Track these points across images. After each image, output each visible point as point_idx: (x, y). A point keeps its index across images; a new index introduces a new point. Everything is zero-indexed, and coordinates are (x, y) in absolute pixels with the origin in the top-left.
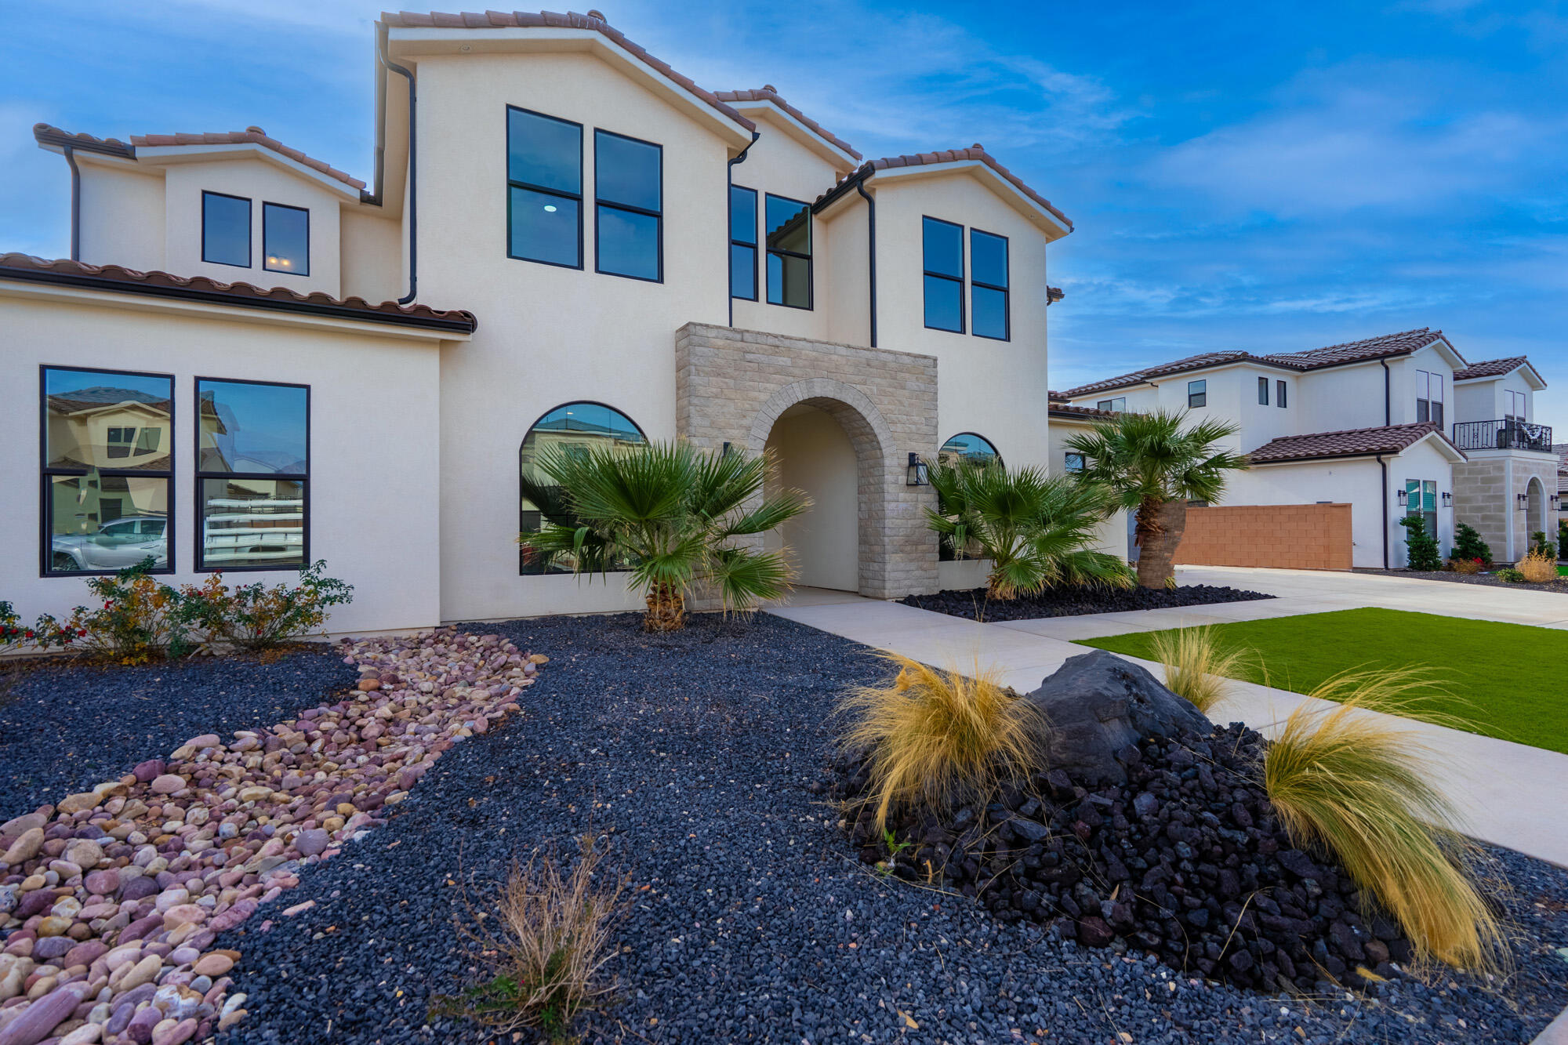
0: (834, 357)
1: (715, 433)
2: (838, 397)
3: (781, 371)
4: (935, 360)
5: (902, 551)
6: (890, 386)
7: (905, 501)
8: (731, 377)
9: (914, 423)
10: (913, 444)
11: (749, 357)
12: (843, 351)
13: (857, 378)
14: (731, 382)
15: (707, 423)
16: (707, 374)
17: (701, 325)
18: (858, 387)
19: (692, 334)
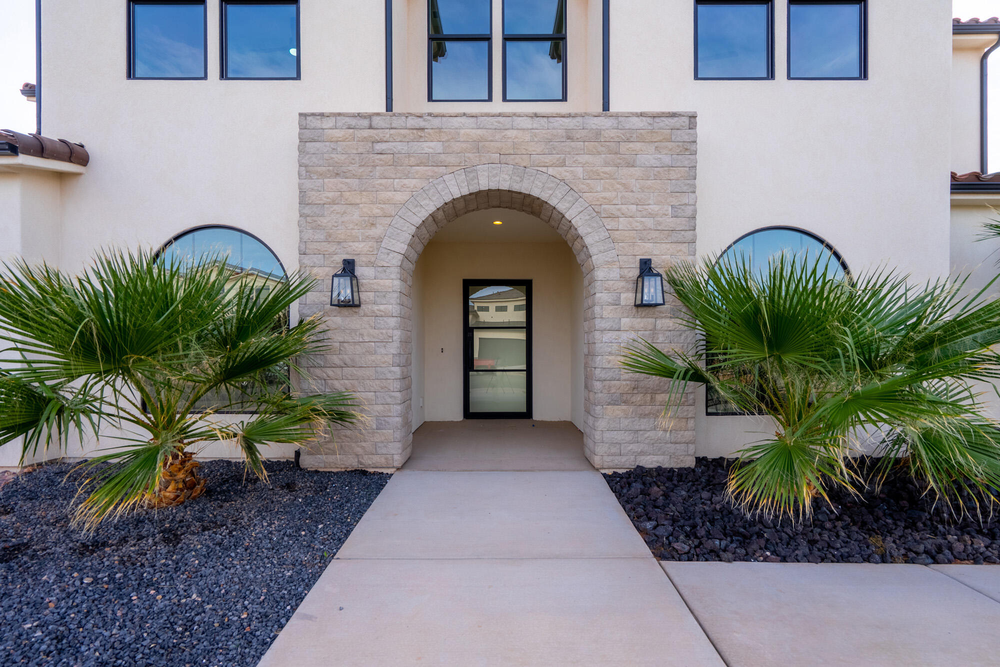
0: (511, 133)
1: (332, 248)
2: (516, 187)
3: (427, 161)
4: (693, 117)
5: (626, 402)
6: (607, 164)
7: (633, 329)
8: (354, 176)
9: (651, 215)
10: (649, 245)
11: (379, 147)
13: (548, 159)
14: (354, 182)
15: (320, 236)
16: (322, 175)
17: (313, 115)
18: (551, 171)
19: (302, 127)
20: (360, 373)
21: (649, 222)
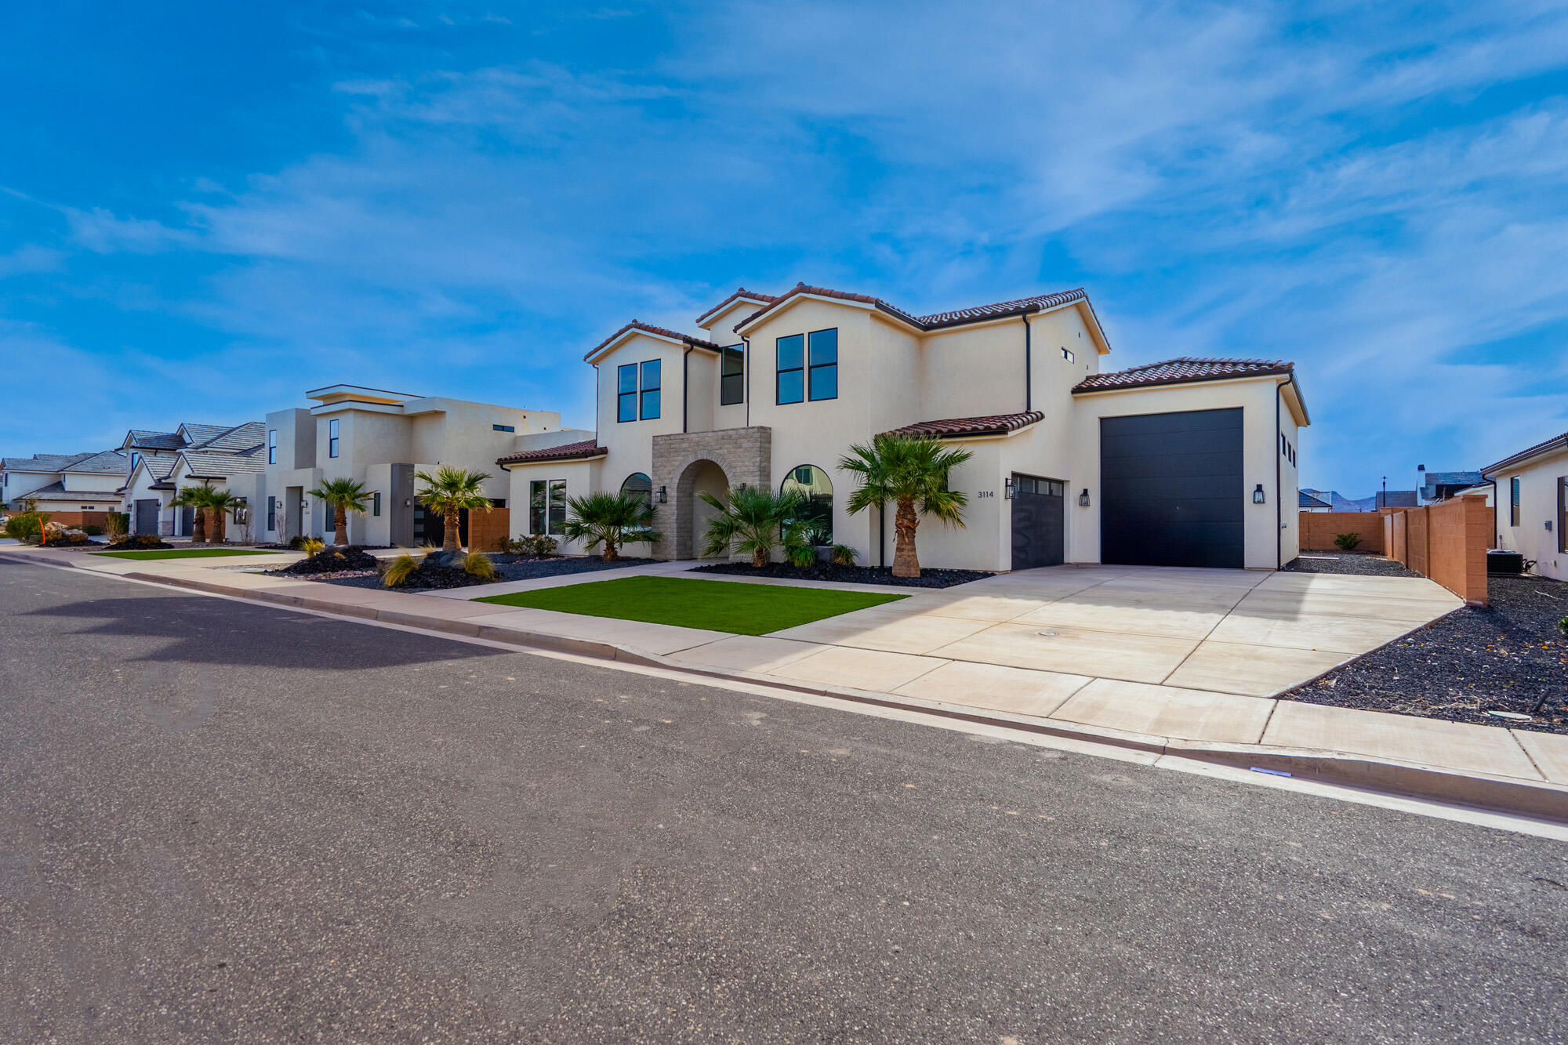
0: (707, 438)
2: (708, 458)
3: (684, 450)
6: (733, 448)
8: (666, 457)
10: (745, 478)
12: (711, 434)
13: (717, 447)
14: (666, 459)
15: (657, 475)
18: (718, 452)
19: (654, 441)
20: (668, 526)
21: (745, 469)
